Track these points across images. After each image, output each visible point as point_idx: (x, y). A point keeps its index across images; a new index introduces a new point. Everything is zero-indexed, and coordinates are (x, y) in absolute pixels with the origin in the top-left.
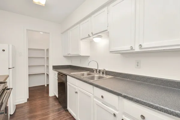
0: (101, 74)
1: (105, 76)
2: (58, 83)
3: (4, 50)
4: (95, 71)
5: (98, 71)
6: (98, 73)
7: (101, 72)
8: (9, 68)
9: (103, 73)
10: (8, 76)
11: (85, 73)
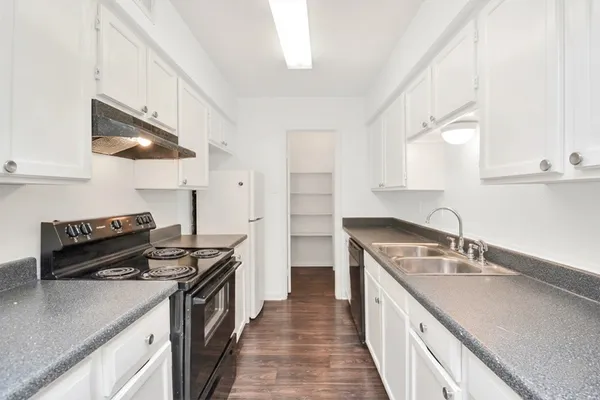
0: (471, 256)
1: (481, 264)
2: (351, 268)
3: (241, 184)
4: (453, 244)
5: (461, 244)
6: (462, 251)
7: (471, 251)
8: (250, 221)
9: (476, 255)
10: (246, 237)
11: (421, 247)
